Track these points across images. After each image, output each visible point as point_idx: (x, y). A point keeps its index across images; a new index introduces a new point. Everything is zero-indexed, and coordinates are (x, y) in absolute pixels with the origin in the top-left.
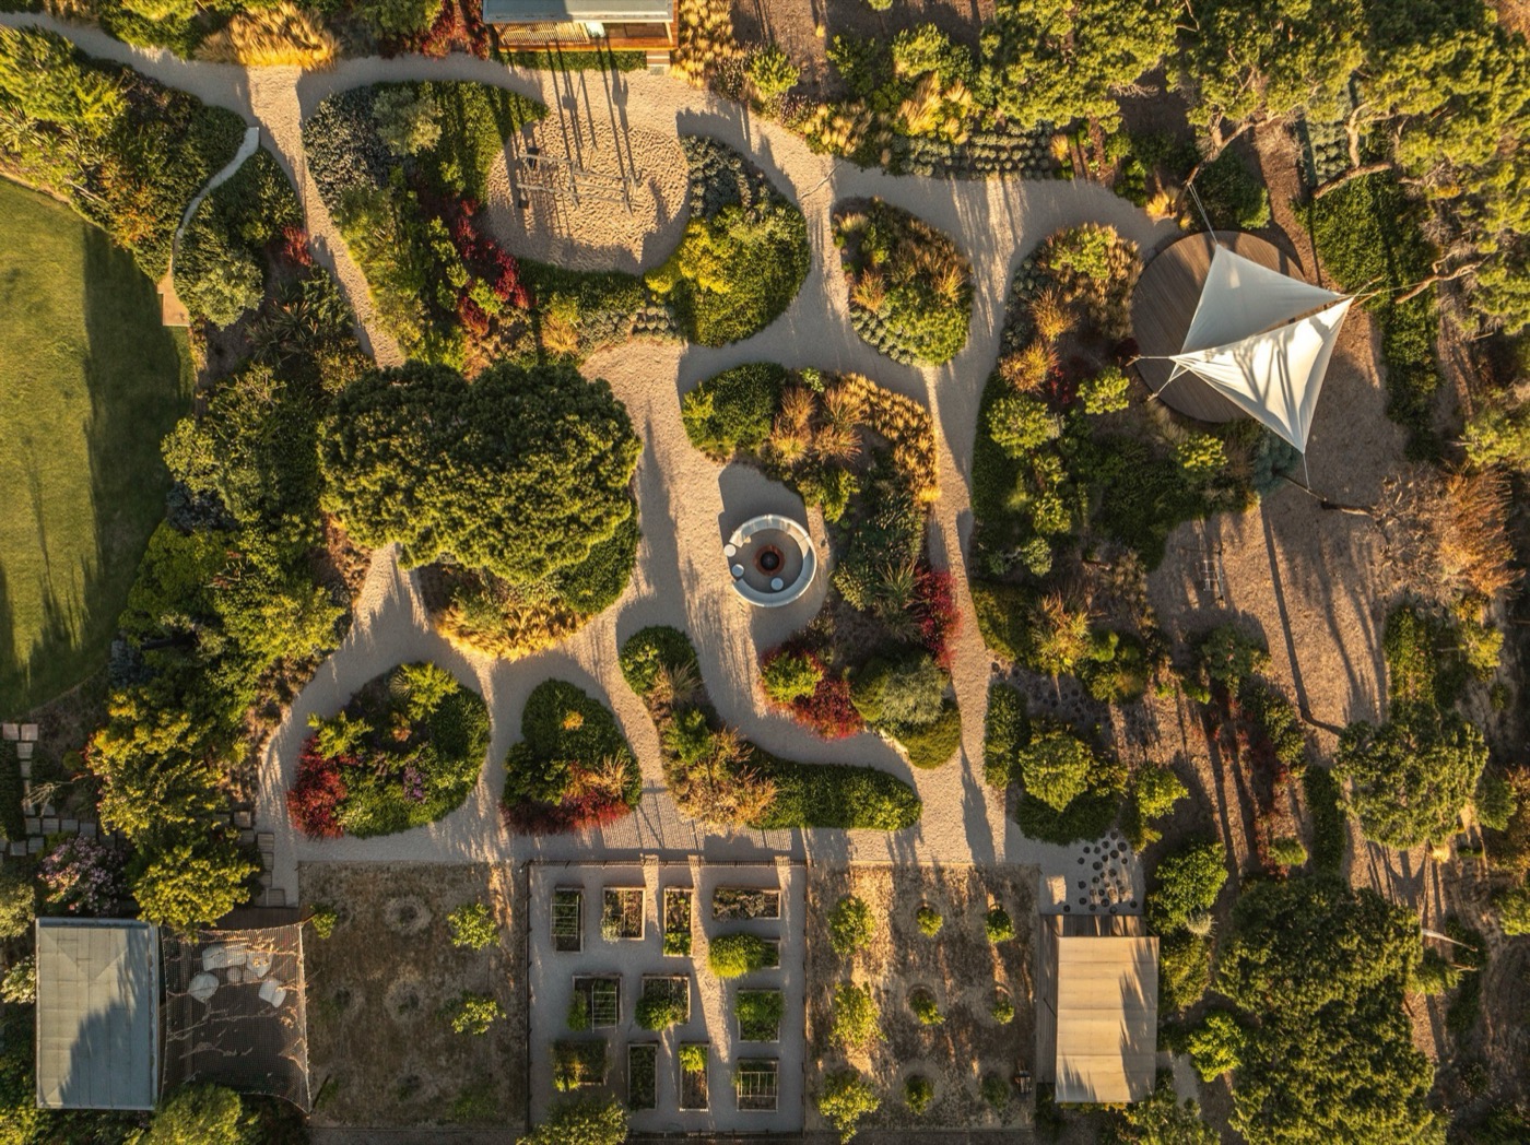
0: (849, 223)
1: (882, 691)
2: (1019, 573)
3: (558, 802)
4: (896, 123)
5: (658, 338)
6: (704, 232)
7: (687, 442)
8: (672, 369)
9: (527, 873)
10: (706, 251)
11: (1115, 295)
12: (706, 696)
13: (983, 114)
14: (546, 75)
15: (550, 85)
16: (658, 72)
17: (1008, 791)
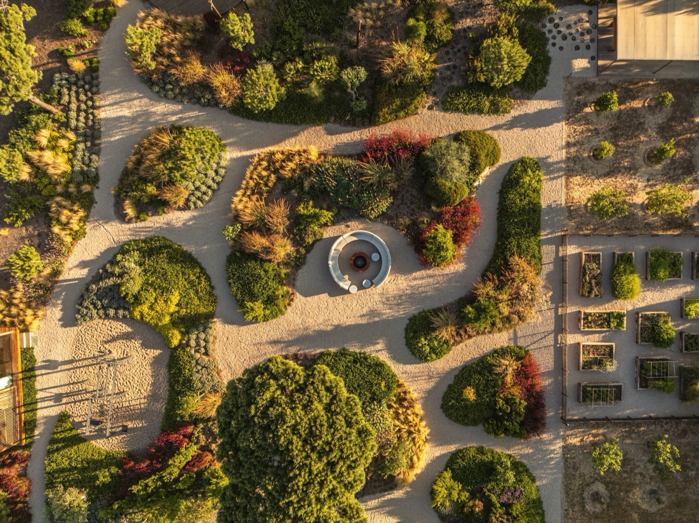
0: (130, 211)
1: (448, 184)
2: (366, 91)
3: (525, 403)
4: (62, 180)
5: (211, 339)
6: (139, 309)
7: (281, 319)
8: (232, 329)
9: (571, 421)
10: (151, 308)
11: (176, 27)
12: (452, 304)
13: (54, 121)
14: (40, 414)
15: (46, 411)
16: (35, 340)
17: (514, 99)
